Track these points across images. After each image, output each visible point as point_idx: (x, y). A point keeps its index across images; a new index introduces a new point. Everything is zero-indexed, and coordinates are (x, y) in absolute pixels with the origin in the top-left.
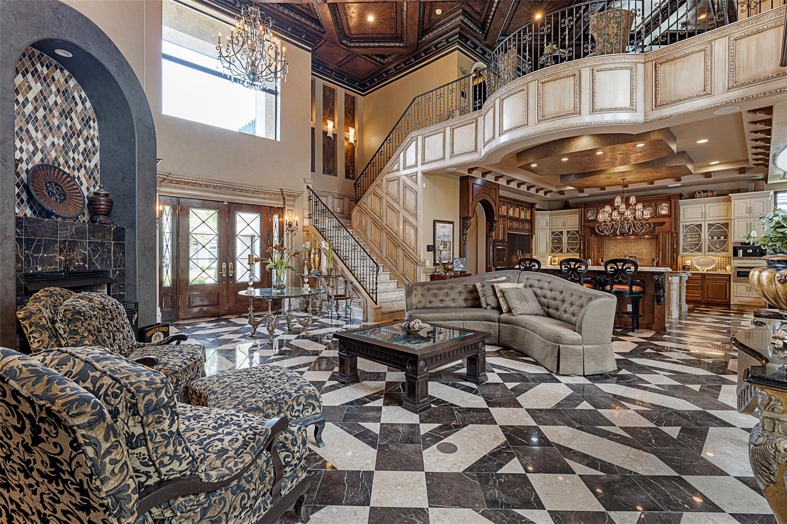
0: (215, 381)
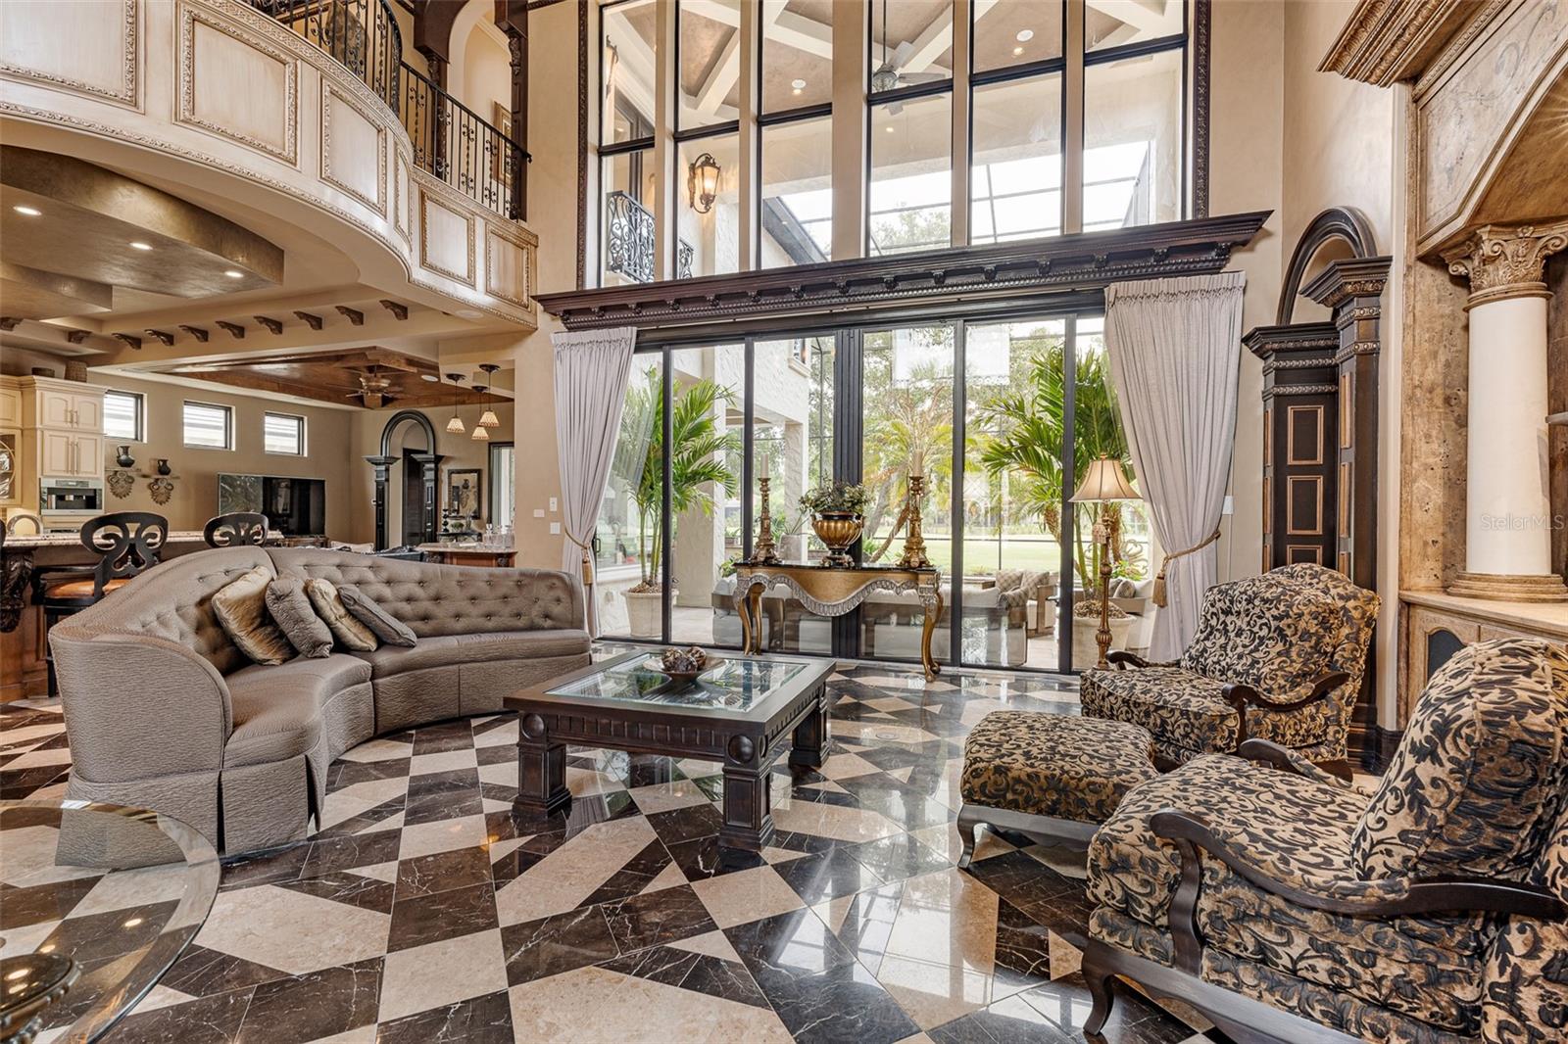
0: (1123, 758)
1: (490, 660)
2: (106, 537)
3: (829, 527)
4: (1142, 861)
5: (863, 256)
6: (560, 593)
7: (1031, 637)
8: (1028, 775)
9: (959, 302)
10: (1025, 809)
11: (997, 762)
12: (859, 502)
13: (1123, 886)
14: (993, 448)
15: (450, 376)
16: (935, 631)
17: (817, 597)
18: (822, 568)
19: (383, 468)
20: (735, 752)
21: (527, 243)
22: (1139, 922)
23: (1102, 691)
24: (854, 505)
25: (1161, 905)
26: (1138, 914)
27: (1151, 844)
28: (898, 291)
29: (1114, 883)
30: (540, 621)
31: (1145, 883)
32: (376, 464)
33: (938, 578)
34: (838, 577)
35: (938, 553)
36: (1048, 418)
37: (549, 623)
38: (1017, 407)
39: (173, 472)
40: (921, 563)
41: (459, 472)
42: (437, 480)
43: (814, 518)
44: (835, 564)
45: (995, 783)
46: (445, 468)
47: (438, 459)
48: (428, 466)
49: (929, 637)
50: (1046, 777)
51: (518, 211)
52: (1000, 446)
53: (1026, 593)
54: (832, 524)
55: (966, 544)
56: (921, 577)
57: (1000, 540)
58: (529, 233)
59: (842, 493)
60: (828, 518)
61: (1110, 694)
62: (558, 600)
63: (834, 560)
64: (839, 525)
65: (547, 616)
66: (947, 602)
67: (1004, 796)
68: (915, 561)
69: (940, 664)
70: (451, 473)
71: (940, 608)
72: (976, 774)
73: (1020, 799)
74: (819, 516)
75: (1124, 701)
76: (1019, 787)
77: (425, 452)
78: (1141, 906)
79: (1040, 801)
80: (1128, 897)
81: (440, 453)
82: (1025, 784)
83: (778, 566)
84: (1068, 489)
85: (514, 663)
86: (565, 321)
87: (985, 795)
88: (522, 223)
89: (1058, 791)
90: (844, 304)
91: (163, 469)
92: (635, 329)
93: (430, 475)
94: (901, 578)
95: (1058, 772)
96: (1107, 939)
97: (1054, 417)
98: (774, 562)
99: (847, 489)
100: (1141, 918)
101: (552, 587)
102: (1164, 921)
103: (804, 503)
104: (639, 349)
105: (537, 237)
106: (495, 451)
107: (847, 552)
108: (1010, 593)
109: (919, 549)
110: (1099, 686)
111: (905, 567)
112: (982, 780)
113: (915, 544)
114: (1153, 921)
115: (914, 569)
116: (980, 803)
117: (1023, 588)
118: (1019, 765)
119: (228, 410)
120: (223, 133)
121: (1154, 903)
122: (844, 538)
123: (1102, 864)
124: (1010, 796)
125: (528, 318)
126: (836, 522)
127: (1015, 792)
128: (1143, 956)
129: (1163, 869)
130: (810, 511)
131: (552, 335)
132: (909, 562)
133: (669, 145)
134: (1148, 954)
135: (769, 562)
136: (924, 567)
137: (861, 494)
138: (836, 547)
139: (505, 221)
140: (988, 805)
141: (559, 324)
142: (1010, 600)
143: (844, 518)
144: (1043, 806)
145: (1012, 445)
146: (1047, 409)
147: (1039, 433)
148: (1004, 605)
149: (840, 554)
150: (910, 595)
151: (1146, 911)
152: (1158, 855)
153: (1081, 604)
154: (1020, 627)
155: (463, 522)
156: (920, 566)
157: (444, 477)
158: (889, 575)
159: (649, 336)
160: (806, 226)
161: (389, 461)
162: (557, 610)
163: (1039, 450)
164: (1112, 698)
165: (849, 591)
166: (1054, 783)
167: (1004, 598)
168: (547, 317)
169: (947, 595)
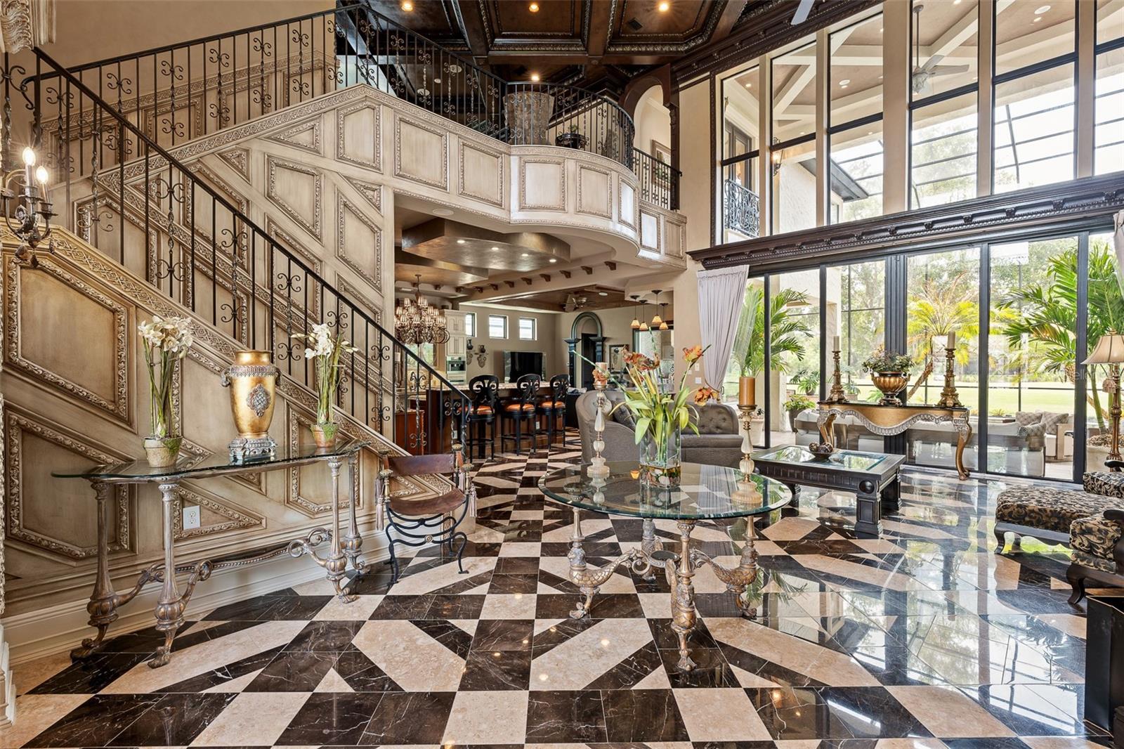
1: (698, 447)
2: (478, 387)
3: (884, 381)
4: (1099, 530)
5: (906, 210)
6: (725, 416)
7: (1049, 462)
8: (1039, 510)
9: (985, 233)
10: (1037, 526)
11: (1019, 503)
12: (907, 365)
13: (1088, 540)
14: (1014, 327)
15: (633, 297)
16: (965, 450)
17: (876, 423)
18: (879, 406)
19: (573, 345)
20: (863, 488)
21: (682, 222)
22: (1097, 557)
23: (1099, 482)
24: (902, 367)
25: (1109, 548)
26: (1097, 552)
27: (1106, 525)
28: (935, 229)
29: (1084, 539)
30: (715, 430)
31: (1100, 539)
32: (570, 343)
33: (968, 414)
34: (891, 411)
35: (968, 397)
36: (1064, 302)
37: (719, 431)
38: (1034, 294)
39: (487, 351)
40: (955, 404)
41: (615, 346)
42: (603, 351)
43: (873, 375)
44: (888, 404)
45: (1018, 512)
46: (607, 344)
47: (604, 339)
48: (598, 343)
49: (961, 453)
50: (1051, 511)
51: (675, 205)
52: (1019, 325)
53: (1044, 427)
54: (887, 379)
55: (990, 391)
56: (954, 413)
57: (1019, 388)
58: (682, 216)
59: (892, 359)
60: (882, 375)
61: (1105, 484)
62: (724, 419)
63: (888, 401)
64: (892, 380)
65: (718, 427)
66: (975, 431)
67: (1024, 519)
68: (950, 402)
69: (969, 471)
70: (611, 346)
71: (970, 434)
72: (1006, 507)
73: (1034, 521)
74: (876, 375)
75: (1115, 487)
76: (1033, 515)
77: (596, 335)
78: (1098, 548)
79: (1047, 522)
80: (1091, 545)
81: (605, 335)
82: (1038, 514)
83: (847, 404)
84: (1081, 354)
85: (710, 449)
86: (704, 264)
87: (1011, 517)
88: (678, 212)
89: (1058, 518)
90: (894, 240)
91: (483, 350)
92: (748, 266)
93: (599, 348)
94: (940, 413)
95: (1059, 509)
96: (1080, 563)
97: (1070, 300)
98: (843, 401)
99: (898, 357)
100: (1099, 554)
101: (719, 413)
102: (1111, 556)
103: (866, 366)
104: (750, 276)
105: (686, 218)
106: (637, 333)
107: (894, 396)
108: (1029, 426)
109: (953, 395)
110: (1098, 480)
111: (942, 406)
112: (1010, 510)
113: (949, 391)
114: (1105, 555)
115: (950, 405)
116: (1009, 522)
117: (1041, 423)
118: (1033, 505)
119: (505, 318)
120: (590, 213)
121: (1105, 547)
122: (895, 387)
123: (1077, 531)
124: (1027, 519)
125: (682, 264)
126: (890, 377)
127: (1030, 517)
128: (1099, 570)
129: (1110, 535)
130: (870, 371)
131: (697, 273)
132: (945, 404)
133: (768, 154)
134: (1102, 569)
135: (840, 402)
136: (957, 407)
137: (908, 360)
138: (890, 393)
139: (668, 211)
140: (1014, 523)
141: (700, 266)
142: (1029, 431)
143: (896, 375)
144: (1049, 525)
145: (1030, 324)
146: (1063, 295)
147: (1055, 314)
148: (1024, 435)
149: (892, 397)
150: (946, 426)
151: (1101, 551)
152: (1109, 529)
153: (1097, 437)
154: (1039, 451)
155: (619, 375)
156: (954, 406)
157: (607, 349)
158: (930, 412)
159: (755, 269)
160: (841, 165)
161: (577, 341)
162: (724, 425)
163: (1054, 326)
164: (1107, 486)
165: (900, 421)
166: (1054, 513)
167: (1023, 430)
168: (693, 262)
169: (975, 426)
